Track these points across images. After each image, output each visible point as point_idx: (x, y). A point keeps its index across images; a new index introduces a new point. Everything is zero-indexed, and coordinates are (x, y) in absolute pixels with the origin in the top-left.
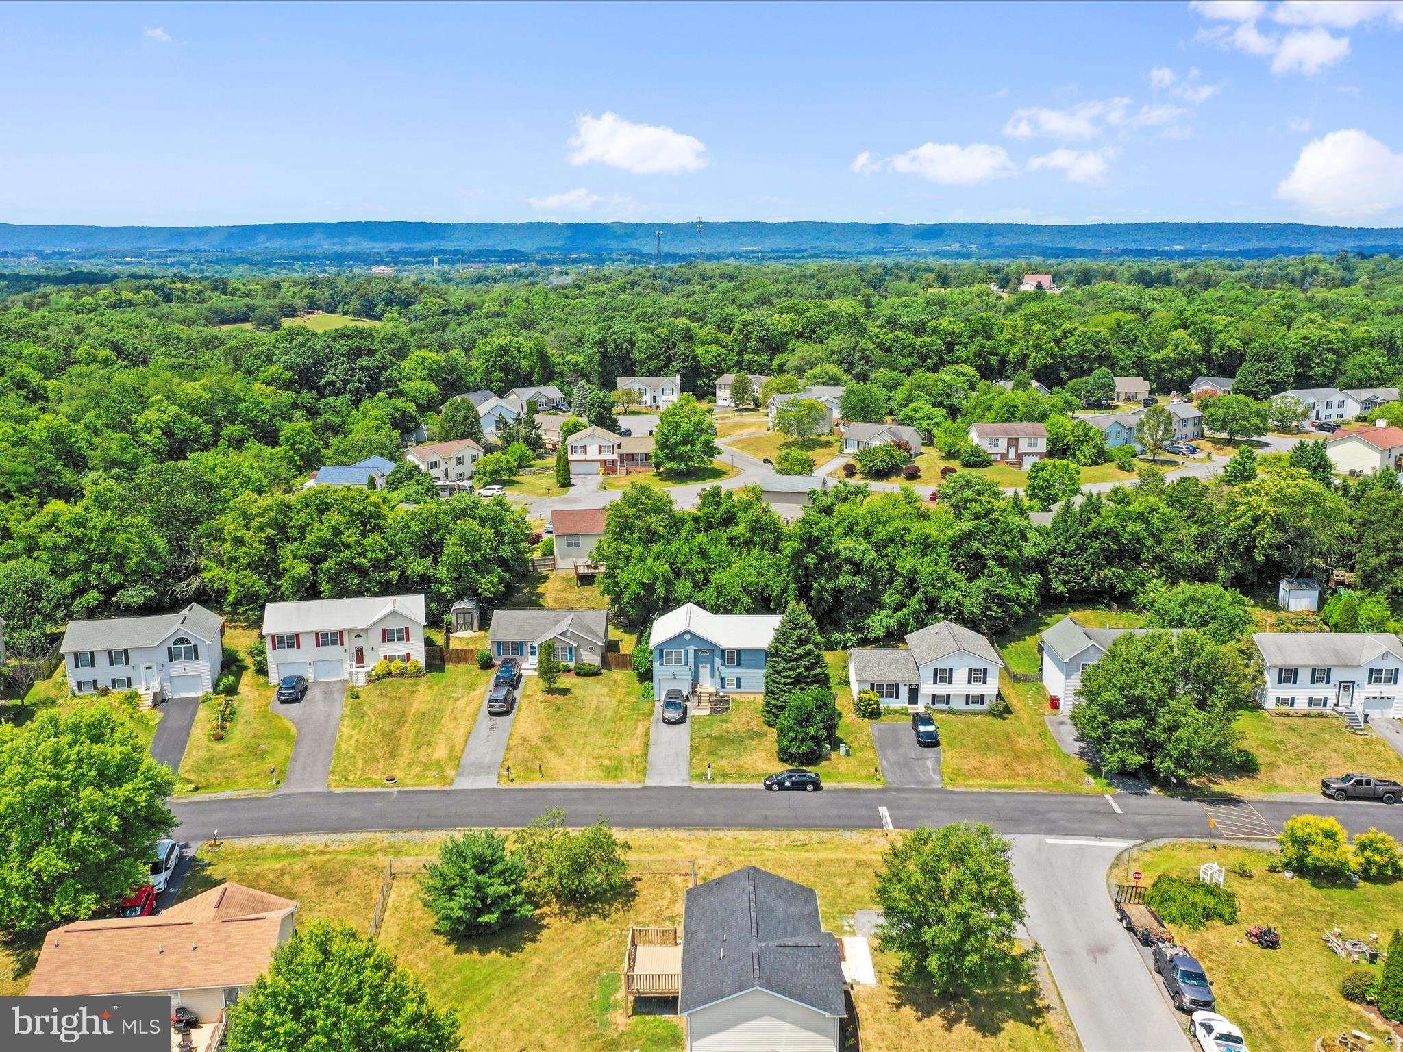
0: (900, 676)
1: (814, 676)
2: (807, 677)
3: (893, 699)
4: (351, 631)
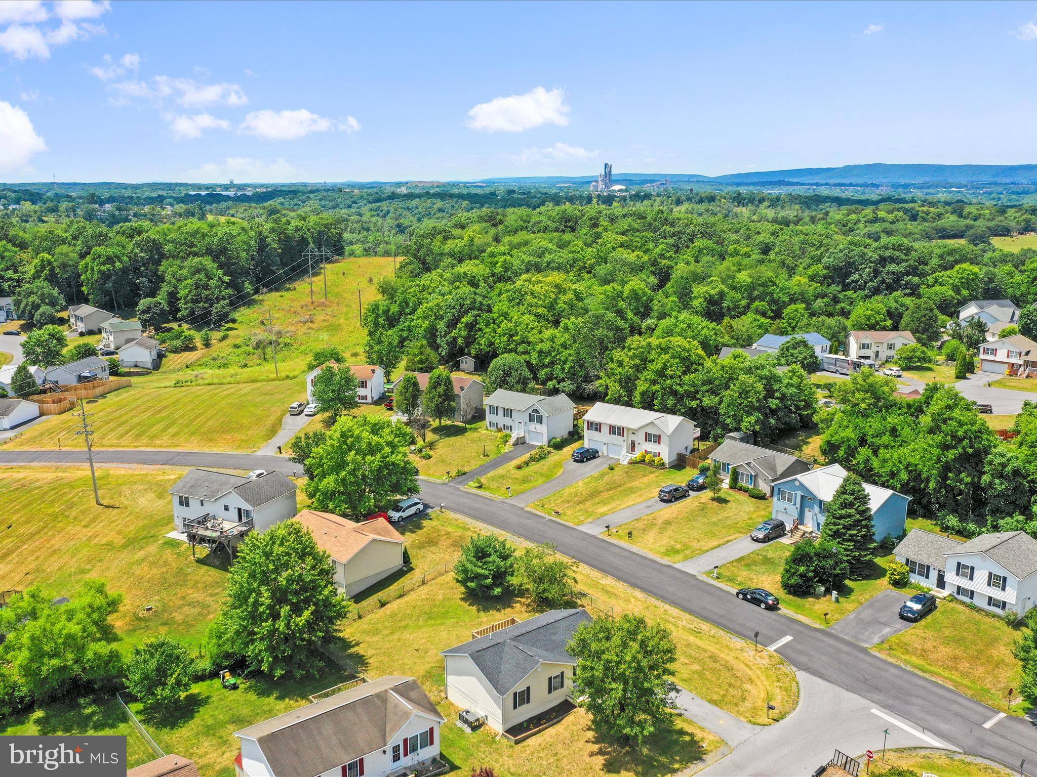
0: (932, 560)
1: (851, 536)
2: (844, 534)
3: (924, 579)
4: (628, 429)
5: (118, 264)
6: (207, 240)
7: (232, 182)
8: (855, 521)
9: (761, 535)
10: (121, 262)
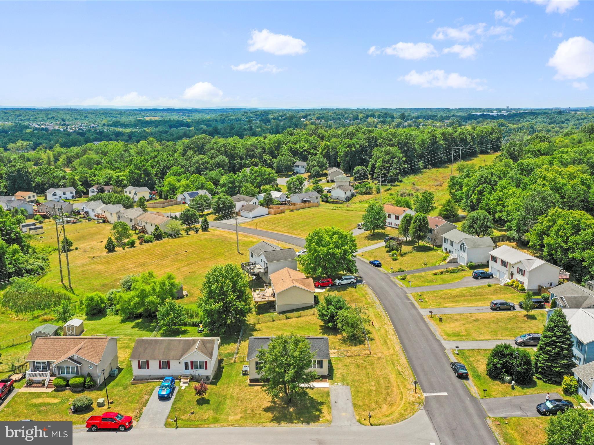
4: (510, 264)
5: (353, 148)
6: (399, 137)
7: (508, 107)
8: (552, 341)
9: (520, 340)
10: (355, 147)
